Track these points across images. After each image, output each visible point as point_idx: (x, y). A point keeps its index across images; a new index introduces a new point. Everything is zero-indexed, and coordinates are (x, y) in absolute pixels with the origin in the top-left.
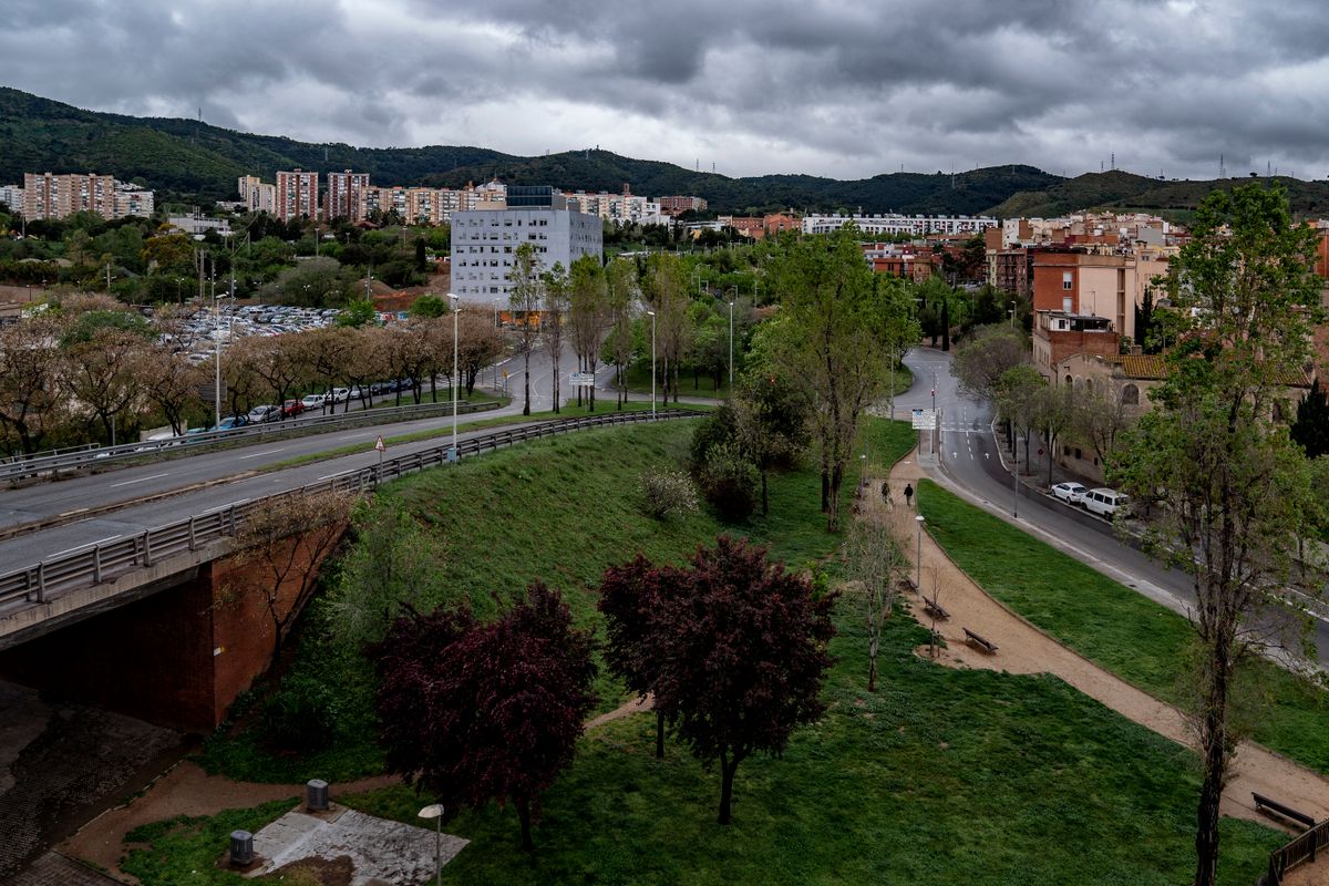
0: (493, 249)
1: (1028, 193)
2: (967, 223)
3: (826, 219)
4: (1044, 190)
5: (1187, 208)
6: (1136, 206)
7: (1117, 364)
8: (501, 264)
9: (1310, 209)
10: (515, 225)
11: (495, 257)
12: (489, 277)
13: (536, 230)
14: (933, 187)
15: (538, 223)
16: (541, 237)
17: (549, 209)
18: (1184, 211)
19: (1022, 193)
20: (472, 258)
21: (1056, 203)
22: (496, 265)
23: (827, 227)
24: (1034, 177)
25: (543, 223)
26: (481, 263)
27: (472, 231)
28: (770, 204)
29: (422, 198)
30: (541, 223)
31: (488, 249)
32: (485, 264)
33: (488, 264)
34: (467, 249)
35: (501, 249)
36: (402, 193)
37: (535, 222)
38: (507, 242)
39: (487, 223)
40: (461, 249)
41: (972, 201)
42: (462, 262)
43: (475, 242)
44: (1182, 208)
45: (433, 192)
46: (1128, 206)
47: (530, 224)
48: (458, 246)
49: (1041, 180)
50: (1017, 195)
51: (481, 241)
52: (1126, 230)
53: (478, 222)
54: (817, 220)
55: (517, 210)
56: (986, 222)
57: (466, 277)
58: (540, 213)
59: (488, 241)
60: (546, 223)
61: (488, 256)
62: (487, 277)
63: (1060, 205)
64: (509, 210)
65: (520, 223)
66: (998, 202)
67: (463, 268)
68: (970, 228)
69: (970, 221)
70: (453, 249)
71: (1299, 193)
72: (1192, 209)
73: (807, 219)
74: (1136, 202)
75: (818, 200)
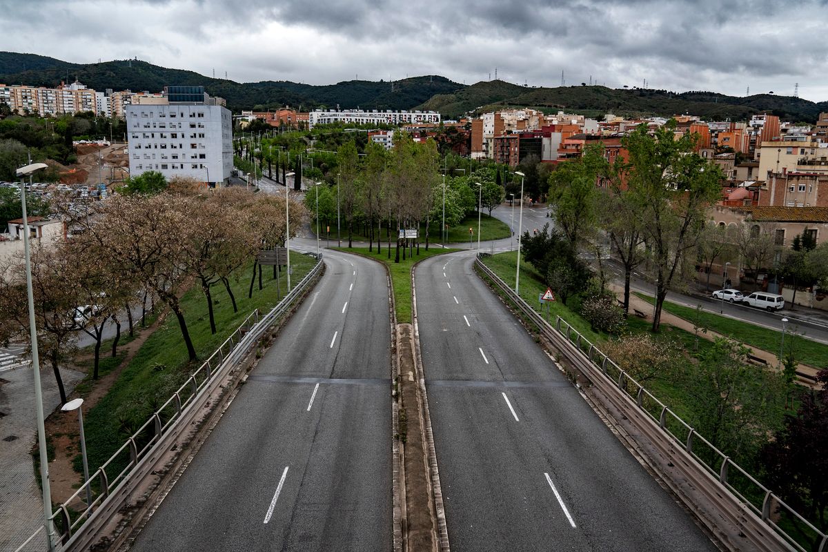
0: (162, 135)
1: (443, 95)
2: (421, 116)
3: (326, 113)
4: (453, 93)
5: (545, 106)
6: (515, 104)
7: (749, 212)
8: (169, 147)
9: (618, 107)
10: (178, 116)
11: (164, 141)
12: (160, 157)
13: (195, 120)
14: (378, 91)
15: (197, 115)
16: (199, 126)
17: (202, 104)
18: (544, 108)
19: (439, 95)
20: (146, 142)
21: (462, 102)
22: (165, 147)
23: (329, 119)
24: (444, 84)
25: (201, 115)
26: (153, 146)
27: (144, 121)
28: (270, 102)
29: (24, 94)
30: (199, 115)
31: (157, 135)
32: (156, 147)
33: (159, 147)
34: (141, 135)
35: (169, 135)
36: (7, 90)
37: (194, 114)
38: (173, 130)
39: (156, 115)
40: (136, 135)
41: (405, 100)
42: (137, 145)
43: (147, 129)
44: (543, 105)
45: (33, 90)
46: (509, 104)
47: (191, 116)
48: (133, 133)
49: (449, 86)
50: (436, 96)
51: (152, 128)
52: (576, 121)
53: (149, 114)
54: (320, 114)
55: (179, 104)
56: (433, 115)
57: (142, 158)
58: (196, 108)
59: (158, 129)
60: (203, 115)
61: (158, 141)
62: (158, 157)
63: (464, 103)
64: (170, 104)
65: (182, 115)
66: (422, 102)
67: (139, 150)
68: (422, 119)
69: (423, 114)
70: (130, 136)
71: (609, 96)
72: (549, 106)
73: (313, 113)
74: (514, 102)
75: (304, 100)
